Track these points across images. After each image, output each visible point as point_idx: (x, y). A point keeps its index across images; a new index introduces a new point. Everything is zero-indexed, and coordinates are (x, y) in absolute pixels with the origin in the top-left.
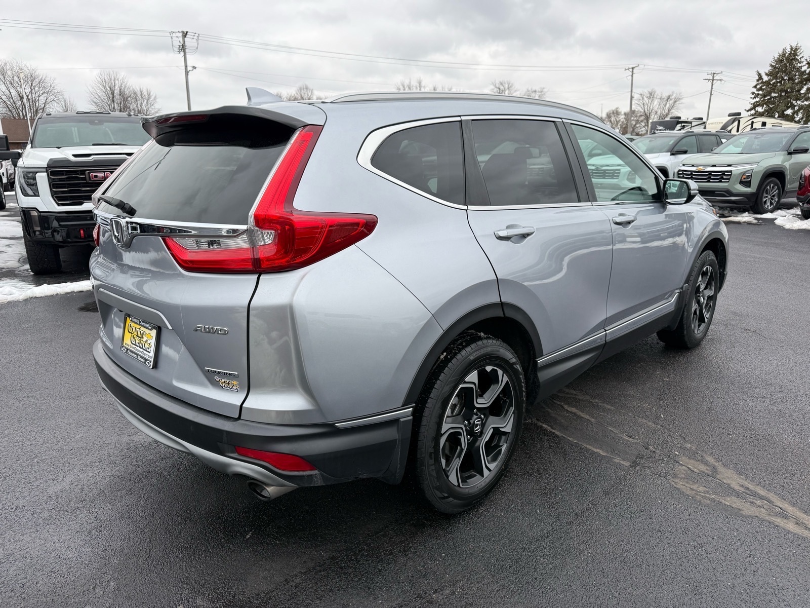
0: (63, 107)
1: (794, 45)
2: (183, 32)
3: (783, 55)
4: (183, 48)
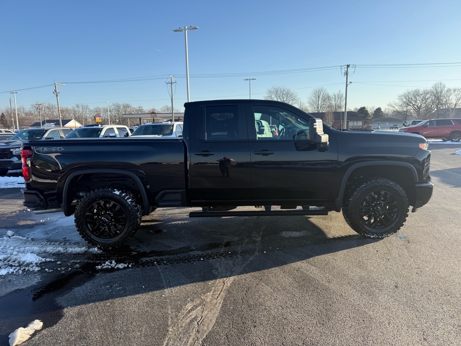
0: (299, 106)
2: (347, 65)
4: (347, 74)
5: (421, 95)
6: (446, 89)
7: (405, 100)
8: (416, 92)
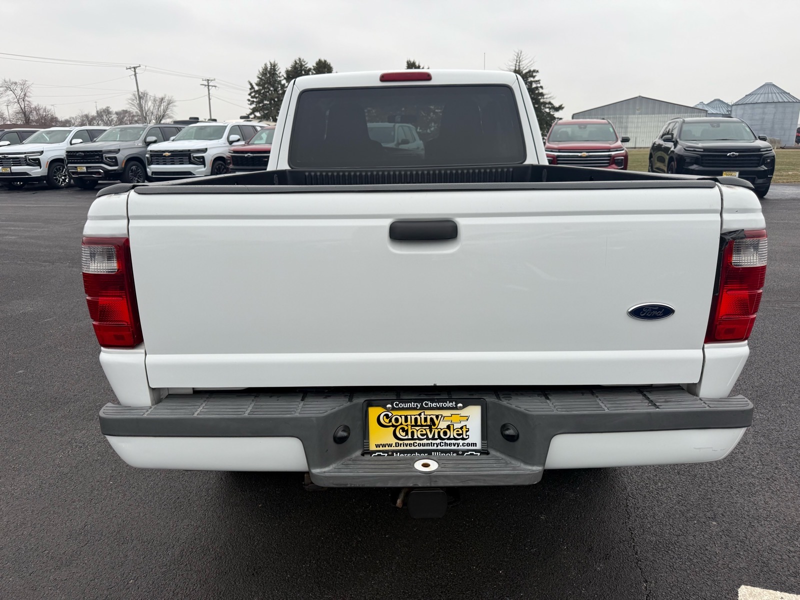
1: (272, 62)
3: (266, 69)
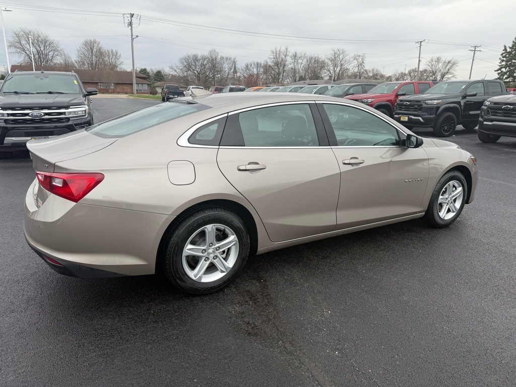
0: (63, 59)
2: (131, 14)
4: (130, 24)
5: (200, 60)
6: (219, 57)
7: (185, 63)
8: (195, 56)
